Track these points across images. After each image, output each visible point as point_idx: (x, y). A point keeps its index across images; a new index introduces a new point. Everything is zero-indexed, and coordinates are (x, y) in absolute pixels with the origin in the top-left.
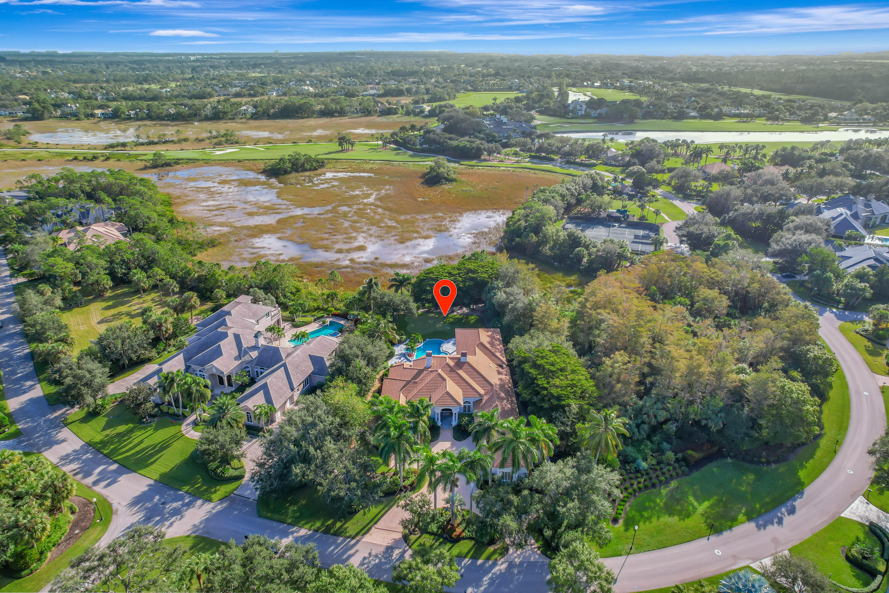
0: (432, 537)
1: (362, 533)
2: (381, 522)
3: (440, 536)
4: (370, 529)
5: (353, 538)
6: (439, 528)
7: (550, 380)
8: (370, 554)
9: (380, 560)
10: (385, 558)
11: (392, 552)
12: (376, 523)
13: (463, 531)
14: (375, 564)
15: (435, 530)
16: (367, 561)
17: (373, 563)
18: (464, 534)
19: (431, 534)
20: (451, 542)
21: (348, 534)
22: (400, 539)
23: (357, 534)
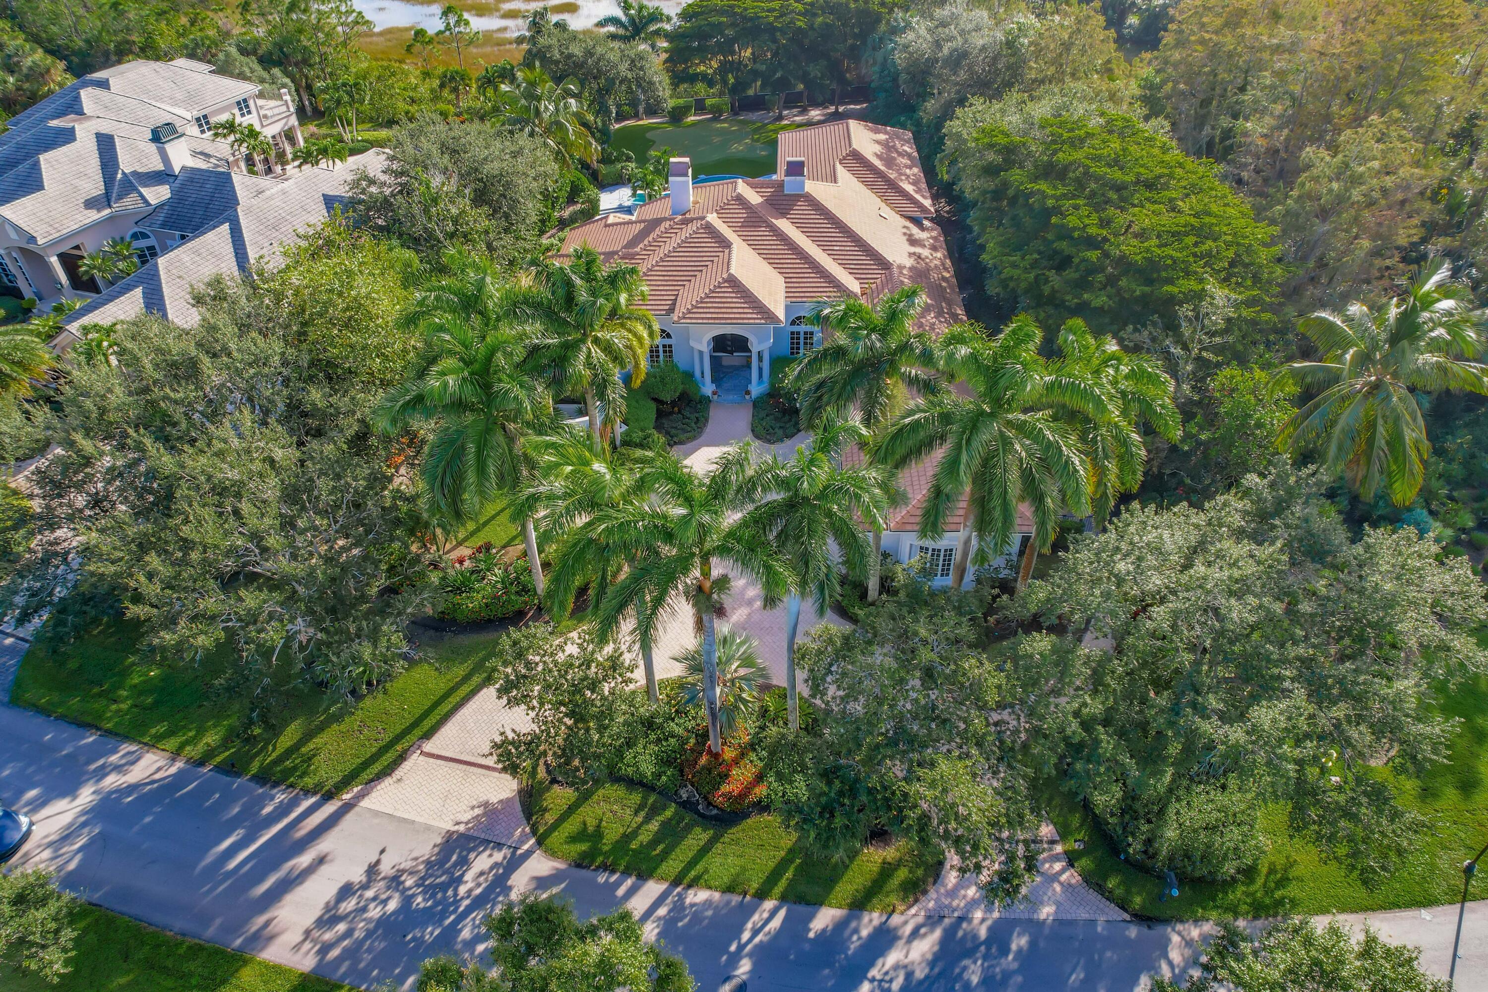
0: (636, 798)
1: (366, 776)
2: (449, 731)
3: (667, 795)
4: (402, 758)
5: (329, 796)
6: (665, 761)
7: (1111, 211)
8: (372, 870)
9: (407, 901)
10: (430, 891)
11: (464, 862)
12: (428, 735)
13: (760, 778)
14: (384, 922)
15: (648, 768)
16: (349, 905)
17: (374, 912)
18: (761, 791)
19: (633, 783)
20: (706, 820)
21: (309, 781)
22: (504, 802)
23: (346, 782)
